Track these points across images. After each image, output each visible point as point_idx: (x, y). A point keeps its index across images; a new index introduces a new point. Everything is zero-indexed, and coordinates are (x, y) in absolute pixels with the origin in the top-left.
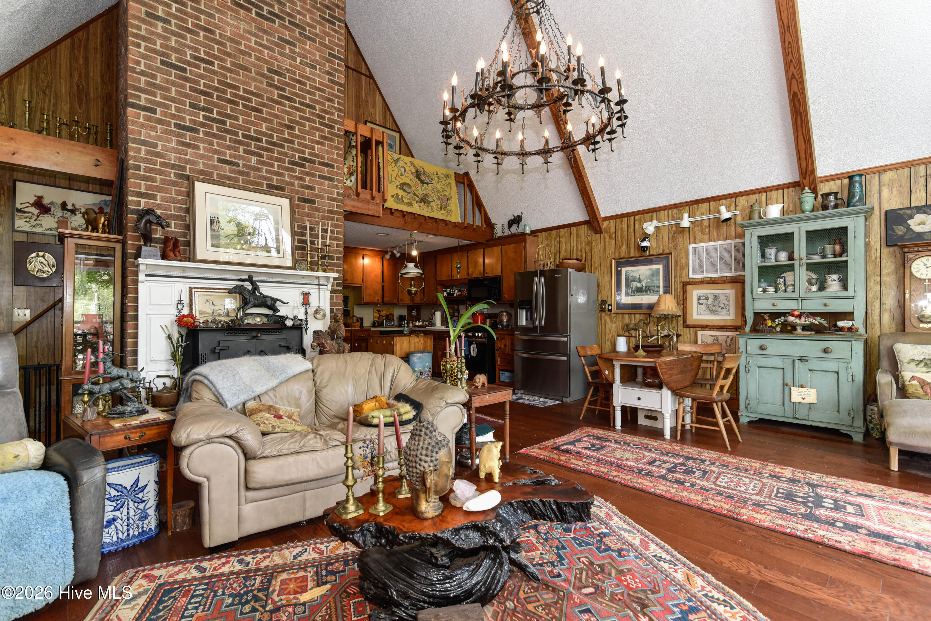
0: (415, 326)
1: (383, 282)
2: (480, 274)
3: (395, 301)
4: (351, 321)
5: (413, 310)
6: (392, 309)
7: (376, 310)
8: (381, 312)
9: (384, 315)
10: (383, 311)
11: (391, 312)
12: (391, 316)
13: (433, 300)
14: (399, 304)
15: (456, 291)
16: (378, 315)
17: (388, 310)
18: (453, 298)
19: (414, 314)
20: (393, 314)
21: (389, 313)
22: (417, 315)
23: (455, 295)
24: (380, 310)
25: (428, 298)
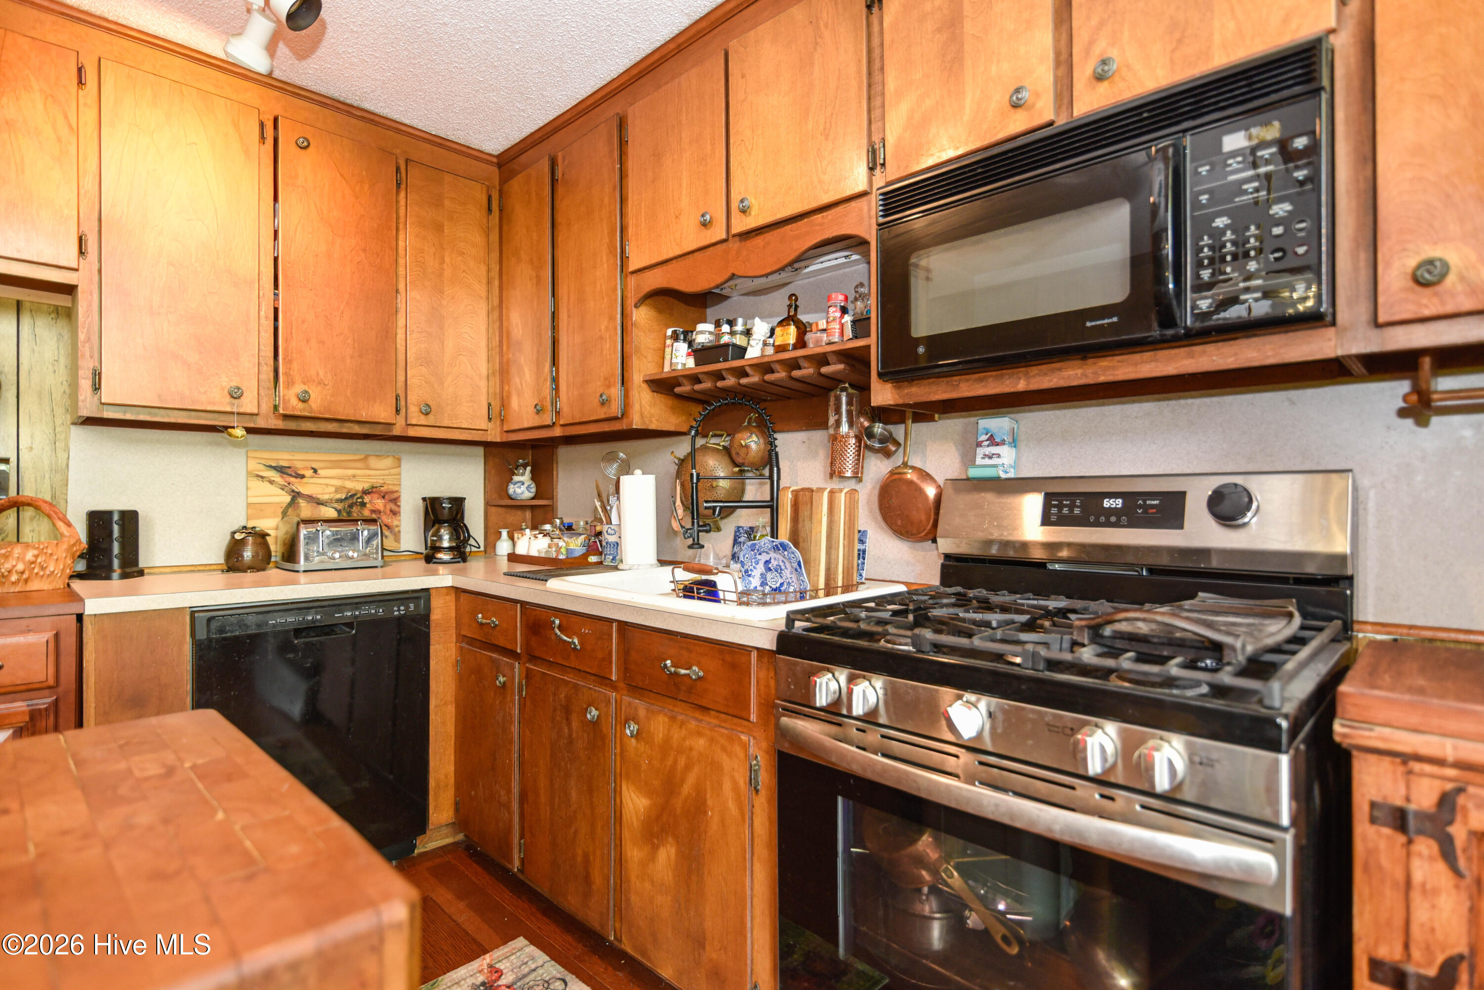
3: (381, 412)
5: (514, 468)
6: (387, 462)
7: (262, 467)
8: (303, 477)
9: (326, 497)
10: (315, 471)
11: (376, 481)
12: (379, 503)
13: (603, 404)
14: (412, 432)
15: (761, 328)
16: (283, 493)
17: (359, 465)
18: (741, 372)
19: (519, 491)
20: (395, 488)
21: (366, 486)
22: (542, 498)
23: (753, 352)
24: (299, 465)
25: (576, 393)
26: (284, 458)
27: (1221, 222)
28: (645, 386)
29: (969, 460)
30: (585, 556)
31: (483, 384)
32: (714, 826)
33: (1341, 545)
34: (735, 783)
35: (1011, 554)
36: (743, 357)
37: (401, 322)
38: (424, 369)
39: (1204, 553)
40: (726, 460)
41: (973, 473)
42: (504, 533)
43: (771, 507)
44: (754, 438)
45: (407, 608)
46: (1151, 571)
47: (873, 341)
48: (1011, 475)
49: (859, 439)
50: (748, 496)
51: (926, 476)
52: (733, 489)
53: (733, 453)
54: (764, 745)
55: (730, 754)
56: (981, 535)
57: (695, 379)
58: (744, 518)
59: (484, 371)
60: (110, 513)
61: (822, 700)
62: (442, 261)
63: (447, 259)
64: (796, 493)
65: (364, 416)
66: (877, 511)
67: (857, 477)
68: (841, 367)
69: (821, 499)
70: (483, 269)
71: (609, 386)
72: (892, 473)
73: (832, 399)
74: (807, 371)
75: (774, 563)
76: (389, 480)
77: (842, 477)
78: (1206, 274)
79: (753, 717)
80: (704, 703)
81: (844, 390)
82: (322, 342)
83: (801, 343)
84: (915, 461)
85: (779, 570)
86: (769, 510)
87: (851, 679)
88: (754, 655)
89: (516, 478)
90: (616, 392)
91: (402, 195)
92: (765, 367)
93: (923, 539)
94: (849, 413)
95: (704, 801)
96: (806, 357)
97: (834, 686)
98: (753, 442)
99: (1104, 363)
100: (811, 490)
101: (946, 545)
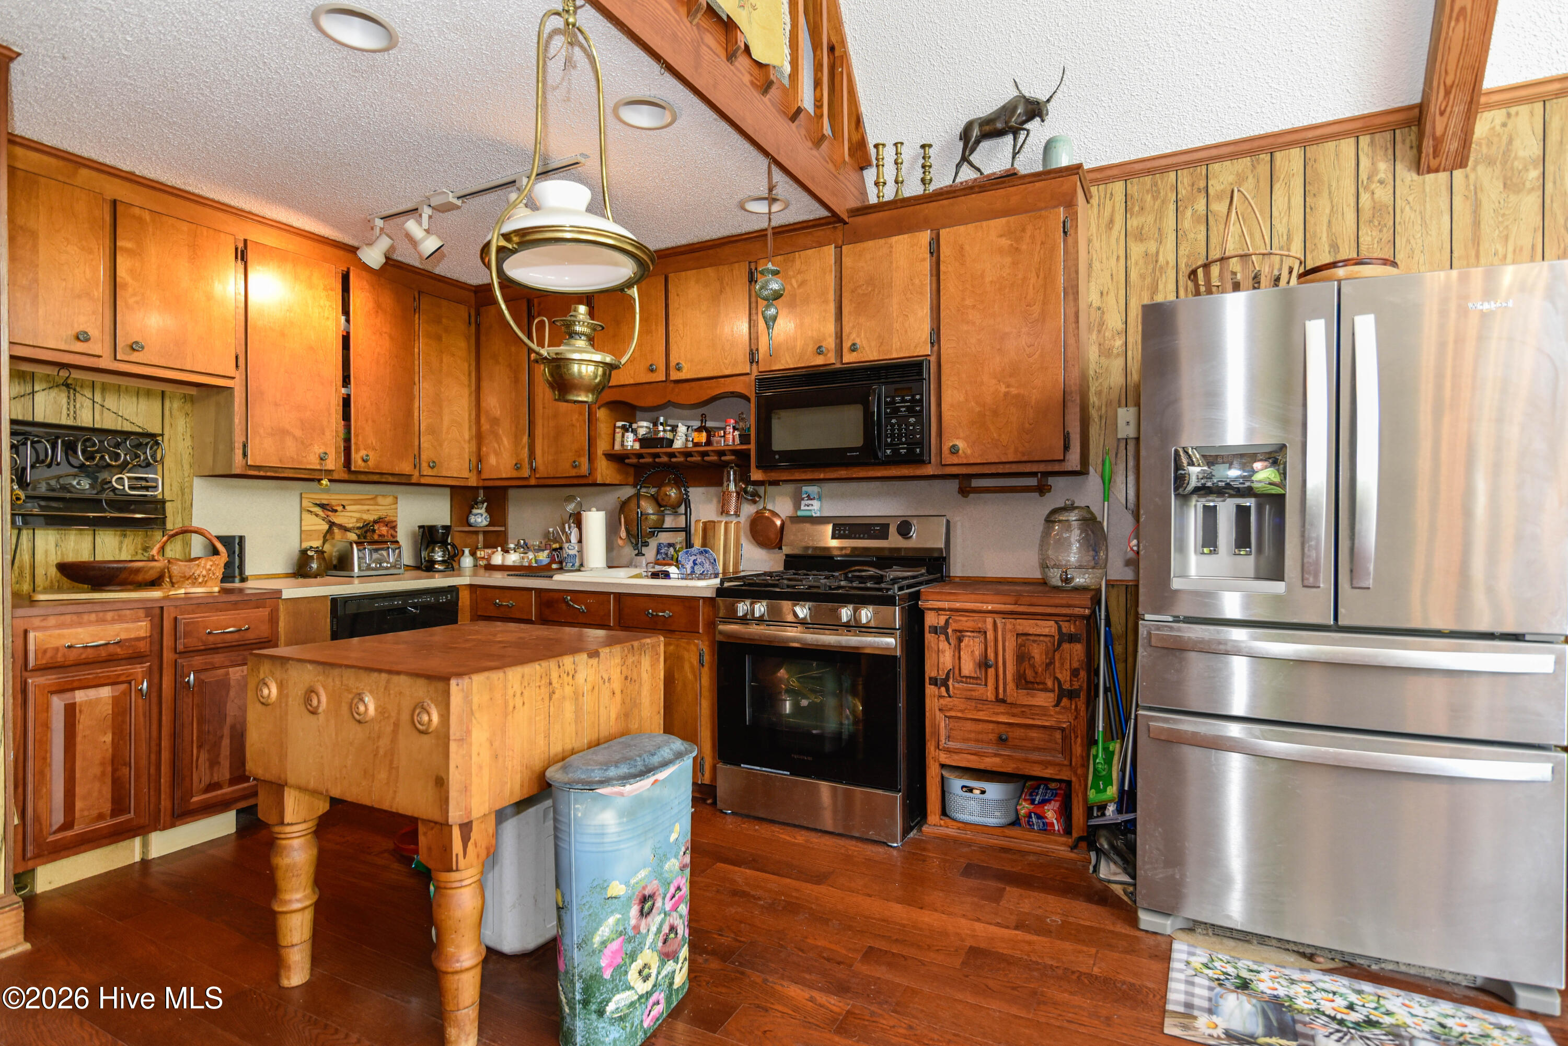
0: (490, 567)
1: (346, 381)
2: (819, 351)
3: (405, 467)
4: (174, 550)
5: (474, 504)
6: (389, 500)
7: (311, 505)
8: (336, 511)
9: (351, 525)
10: (344, 507)
11: (382, 514)
12: (384, 530)
13: (575, 467)
14: (423, 481)
15: (682, 429)
16: (324, 523)
17: (371, 502)
18: (672, 455)
19: (479, 520)
20: (394, 519)
21: (376, 517)
22: (494, 526)
23: (678, 444)
24: (334, 503)
25: (550, 458)
26: (324, 498)
27: (894, 421)
28: (603, 457)
29: (797, 507)
30: (550, 564)
31: (466, 446)
32: (679, 688)
33: (941, 544)
34: (691, 663)
35: (818, 553)
36: (671, 446)
37: (416, 405)
38: (431, 437)
39: (898, 550)
40: (654, 504)
41: (800, 513)
42: (467, 551)
43: (686, 531)
44: (674, 490)
45: (447, 597)
46: (878, 558)
47: (752, 447)
48: (818, 514)
49: (738, 494)
50: (666, 525)
51: (775, 514)
52: (658, 520)
53: (660, 499)
54: (707, 643)
55: (688, 651)
56: (804, 544)
57: (640, 456)
58: (664, 538)
59: (467, 437)
60: (233, 537)
61: (740, 614)
62: (441, 361)
63: (444, 360)
64: (705, 523)
65: (397, 470)
66: (749, 533)
67: (737, 514)
68: (733, 457)
69: (720, 527)
70: (466, 365)
71: (579, 456)
72: (757, 512)
73: (725, 473)
74: (714, 458)
75: (699, 561)
76: (390, 513)
77: (728, 514)
78: (889, 440)
79: (701, 631)
80: (673, 628)
81: (732, 468)
82: (374, 421)
83: (709, 442)
84: (770, 507)
85: (702, 564)
86: (684, 533)
87: (751, 604)
88: (701, 601)
89: (475, 511)
90: (584, 461)
91: (417, 316)
92: (687, 454)
93: (774, 548)
94: (735, 480)
95: (674, 676)
96: (712, 451)
97: (745, 608)
98: (673, 493)
99: (855, 469)
100: (714, 522)
101: (786, 550)
